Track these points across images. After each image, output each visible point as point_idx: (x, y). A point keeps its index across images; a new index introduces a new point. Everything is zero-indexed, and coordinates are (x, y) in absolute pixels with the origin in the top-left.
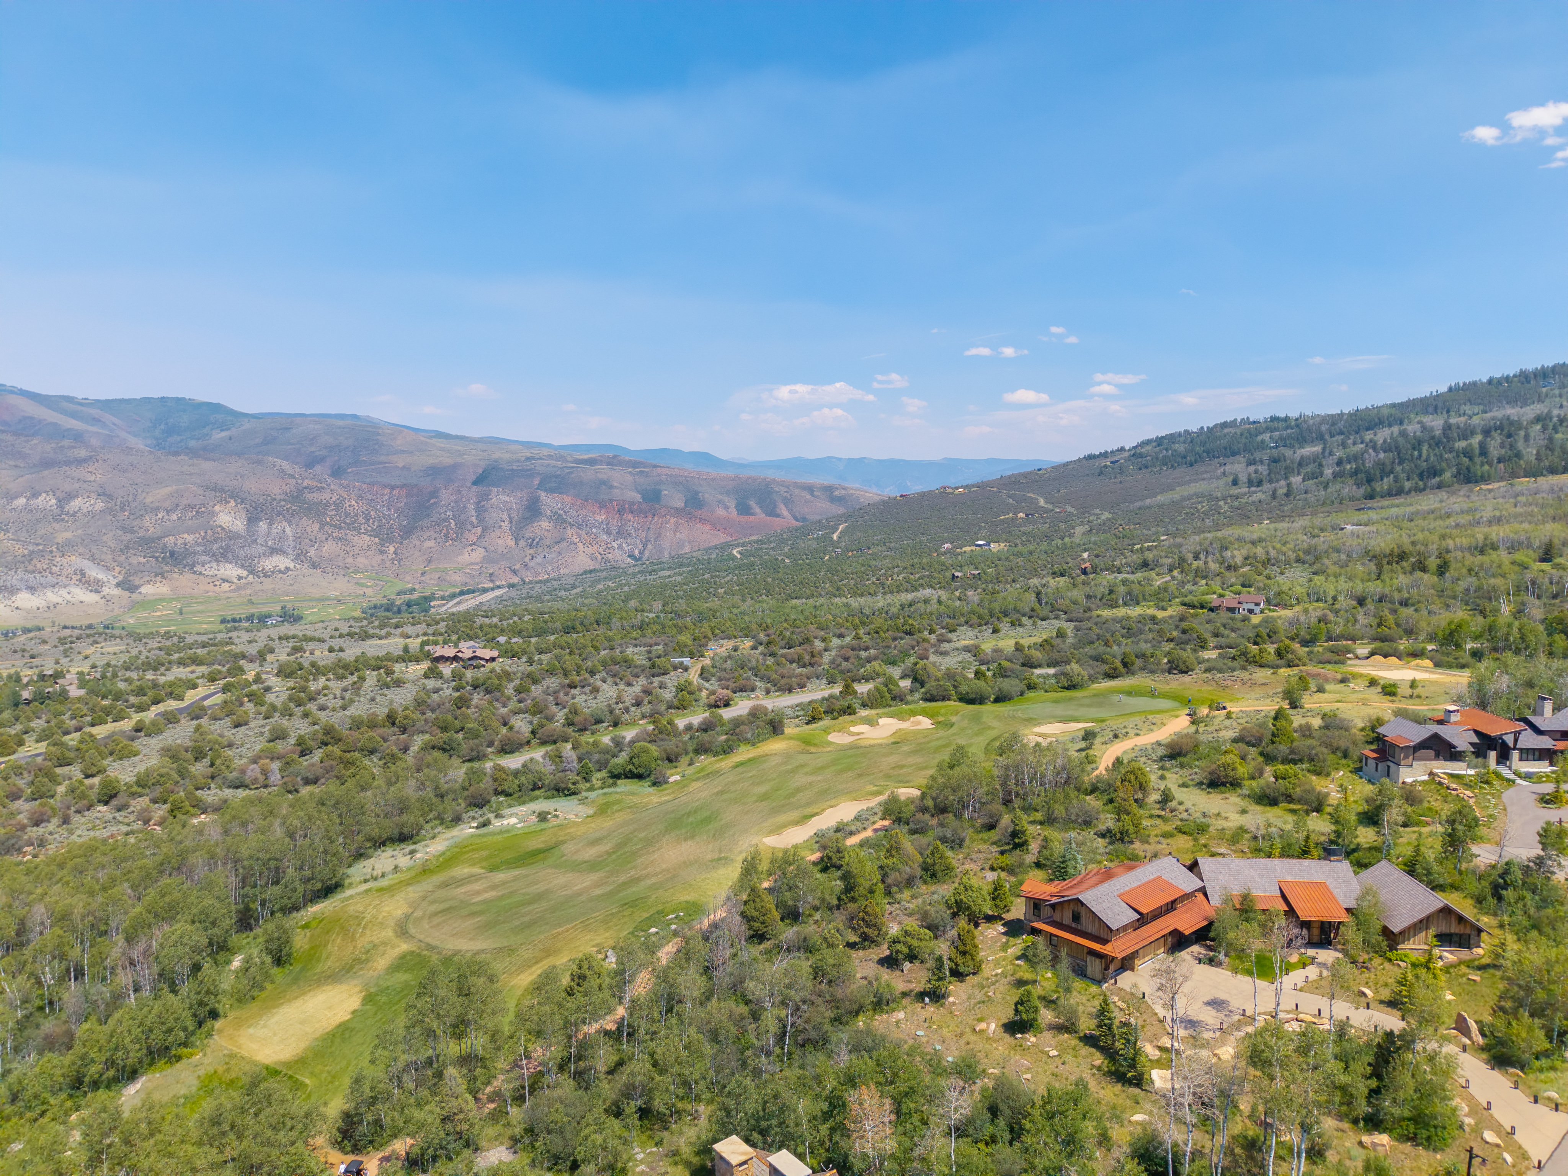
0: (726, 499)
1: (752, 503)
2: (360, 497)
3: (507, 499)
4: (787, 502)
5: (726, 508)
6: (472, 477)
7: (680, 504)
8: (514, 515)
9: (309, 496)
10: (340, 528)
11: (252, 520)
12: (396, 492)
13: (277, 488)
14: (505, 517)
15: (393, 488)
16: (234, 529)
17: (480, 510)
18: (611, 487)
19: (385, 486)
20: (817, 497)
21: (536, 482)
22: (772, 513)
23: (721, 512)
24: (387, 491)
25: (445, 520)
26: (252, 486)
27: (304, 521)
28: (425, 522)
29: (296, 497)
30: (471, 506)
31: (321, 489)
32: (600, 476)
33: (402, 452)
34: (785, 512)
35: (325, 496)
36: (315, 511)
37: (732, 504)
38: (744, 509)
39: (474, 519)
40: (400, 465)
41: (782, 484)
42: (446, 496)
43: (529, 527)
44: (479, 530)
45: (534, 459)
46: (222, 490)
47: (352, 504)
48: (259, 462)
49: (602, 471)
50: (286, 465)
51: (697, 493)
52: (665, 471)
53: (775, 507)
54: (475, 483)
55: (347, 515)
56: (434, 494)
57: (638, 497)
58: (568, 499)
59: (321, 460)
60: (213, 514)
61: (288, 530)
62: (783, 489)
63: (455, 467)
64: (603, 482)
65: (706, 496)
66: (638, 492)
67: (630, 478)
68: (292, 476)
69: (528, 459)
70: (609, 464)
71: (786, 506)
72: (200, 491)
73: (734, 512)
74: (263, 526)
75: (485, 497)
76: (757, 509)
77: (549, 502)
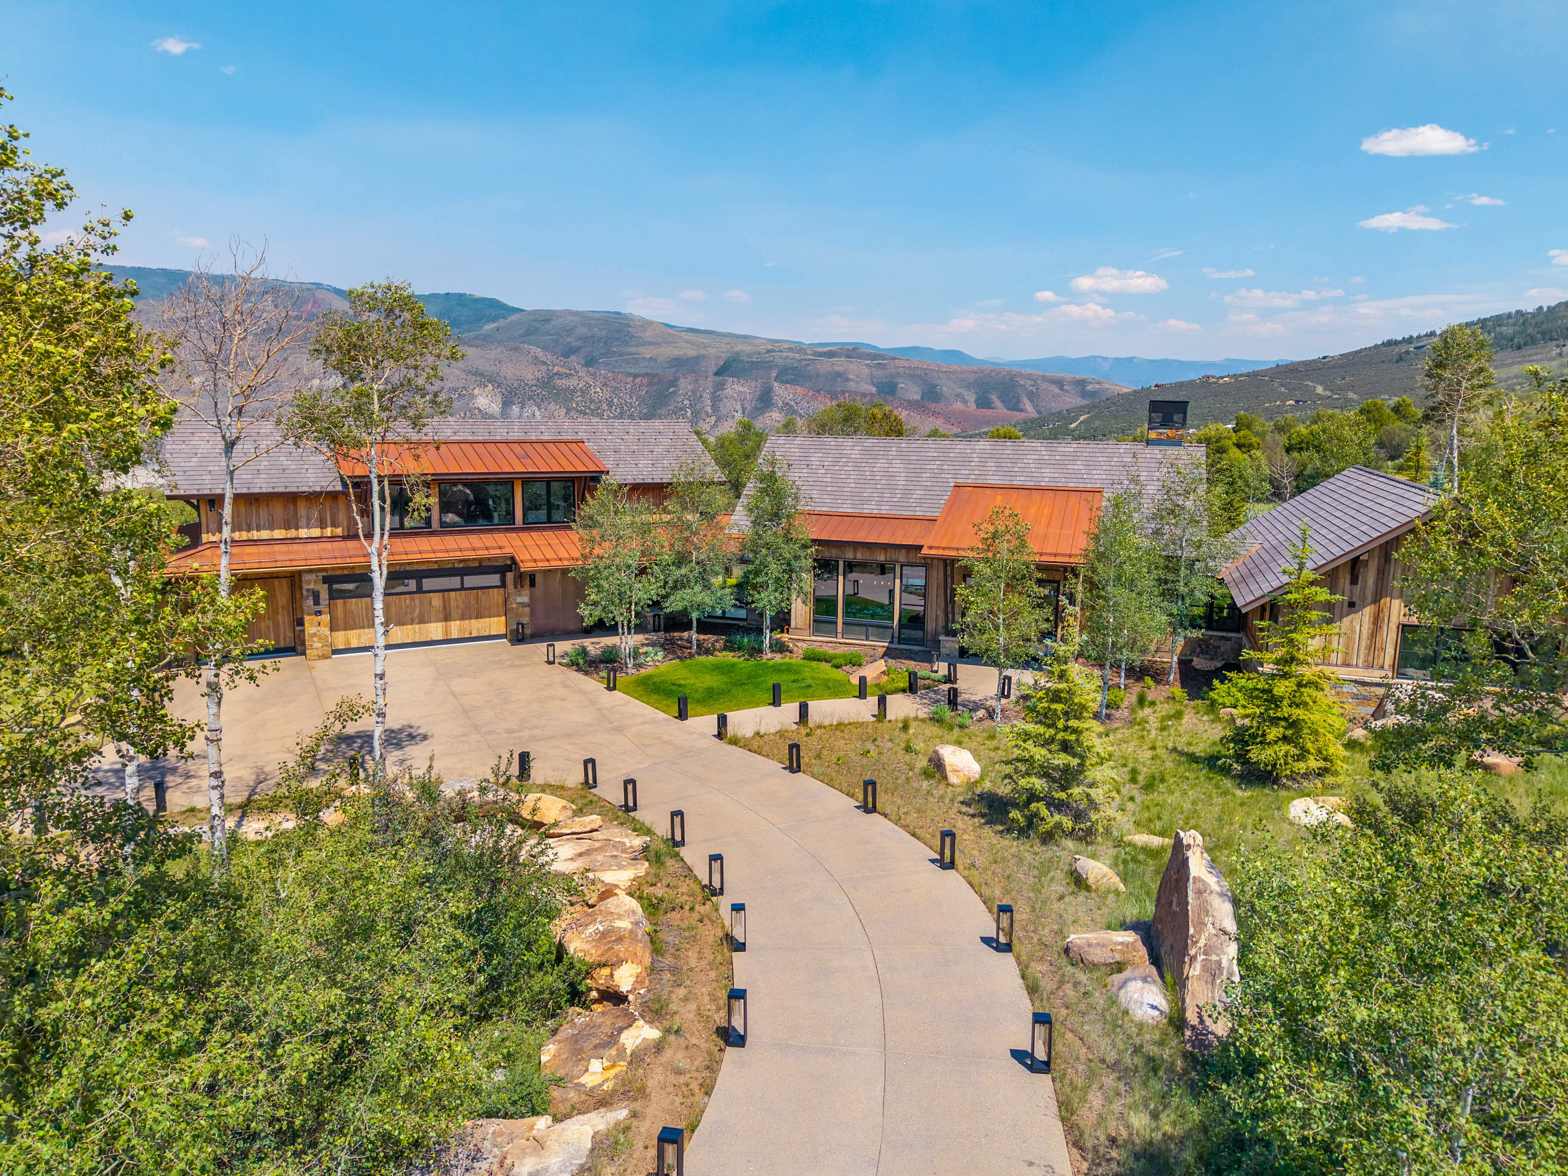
0: (965, 392)
1: (993, 397)
2: (605, 385)
3: (741, 389)
4: (1032, 396)
5: (965, 402)
6: (714, 369)
7: (917, 397)
8: (747, 406)
9: (559, 382)
10: (585, 414)
11: (506, 404)
12: (638, 380)
13: (530, 374)
14: (739, 407)
15: (635, 376)
16: (490, 411)
17: (716, 400)
18: (847, 380)
19: (628, 375)
20: (1067, 391)
21: (774, 374)
22: (1014, 406)
23: (958, 405)
24: (630, 379)
25: (681, 409)
26: (509, 371)
27: (552, 406)
28: (664, 411)
29: (547, 383)
30: (707, 396)
31: (568, 376)
32: (836, 368)
33: (650, 344)
34: (1029, 407)
35: (572, 382)
36: (564, 397)
37: (971, 397)
38: (983, 402)
39: (709, 409)
40: (648, 356)
41: (1029, 377)
42: (685, 385)
43: (761, 417)
44: (713, 419)
45: (774, 351)
46: (482, 375)
47: (598, 392)
48: (516, 349)
49: (840, 364)
50: (539, 352)
51: (935, 386)
52: (903, 363)
53: (1019, 401)
54: (717, 374)
55: (592, 401)
56: (673, 383)
57: (874, 390)
58: (799, 390)
59: (575, 351)
60: (473, 397)
61: (537, 413)
62: (1029, 382)
63: (698, 359)
64: (839, 375)
65: (945, 389)
66: (874, 384)
67: (866, 371)
68: (544, 363)
69: (768, 351)
70: (848, 356)
71: (1031, 401)
72: (463, 376)
73: (972, 406)
74: (516, 409)
75: (720, 386)
76: (998, 403)
77: (782, 392)
